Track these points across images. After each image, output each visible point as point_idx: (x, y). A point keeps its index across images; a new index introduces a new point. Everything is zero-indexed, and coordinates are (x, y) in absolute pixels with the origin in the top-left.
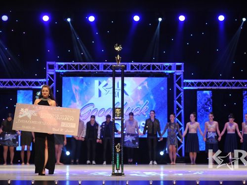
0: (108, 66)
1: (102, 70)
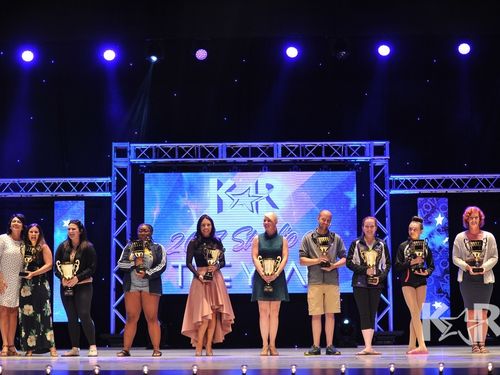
0: (237, 149)
1: (223, 157)
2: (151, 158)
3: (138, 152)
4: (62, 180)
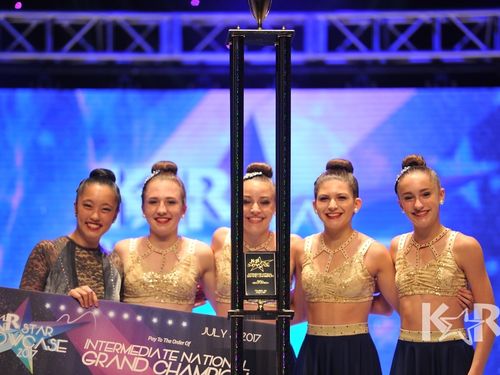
0: (208, 29)
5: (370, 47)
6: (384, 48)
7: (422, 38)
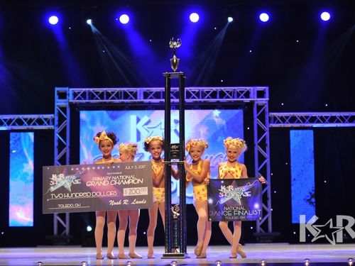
0: (151, 93)
1: (140, 99)
2: (85, 99)
3: (75, 95)
4: (16, 117)
5: (199, 98)
6: (202, 98)
7: (214, 95)
